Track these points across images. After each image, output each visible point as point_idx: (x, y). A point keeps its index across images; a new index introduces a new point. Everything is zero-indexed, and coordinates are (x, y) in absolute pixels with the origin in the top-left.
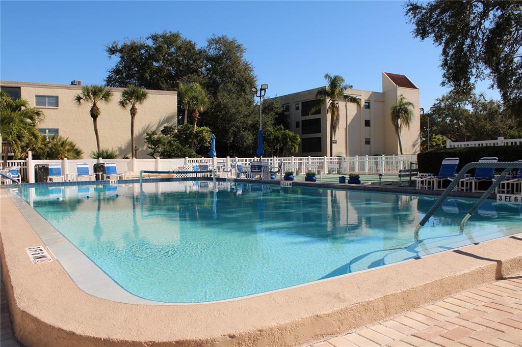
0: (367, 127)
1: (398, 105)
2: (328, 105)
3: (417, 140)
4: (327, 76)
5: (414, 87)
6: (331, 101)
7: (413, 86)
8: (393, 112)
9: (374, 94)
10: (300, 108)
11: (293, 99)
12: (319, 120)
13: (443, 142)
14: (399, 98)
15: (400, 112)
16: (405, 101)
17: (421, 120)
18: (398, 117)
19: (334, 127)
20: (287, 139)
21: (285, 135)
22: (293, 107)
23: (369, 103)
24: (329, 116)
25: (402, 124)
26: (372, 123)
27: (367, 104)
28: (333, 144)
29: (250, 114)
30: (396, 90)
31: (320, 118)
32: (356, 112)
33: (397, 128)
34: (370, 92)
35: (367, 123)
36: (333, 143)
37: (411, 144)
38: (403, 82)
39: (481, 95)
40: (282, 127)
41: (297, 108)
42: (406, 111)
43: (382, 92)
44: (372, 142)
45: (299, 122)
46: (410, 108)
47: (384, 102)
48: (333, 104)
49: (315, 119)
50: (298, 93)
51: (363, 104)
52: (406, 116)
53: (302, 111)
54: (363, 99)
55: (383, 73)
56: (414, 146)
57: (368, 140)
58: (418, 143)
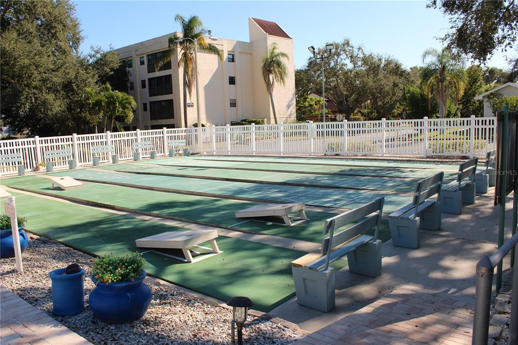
0: (231, 85)
1: (269, 56)
2: (180, 57)
3: (292, 100)
4: (178, 17)
5: (287, 36)
6: (183, 51)
7: (285, 35)
8: (264, 66)
9: (239, 44)
10: (146, 63)
11: (136, 51)
12: (169, 78)
13: (316, 102)
14: (270, 48)
15: (272, 66)
16: (277, 52)
17: (295, 76)
18: (270, 72)
19: (187, 85)
20: (115, 104)
21: (112, 97)
22: (136, 62)
23: (233, 55)
24: (181, 71)
25: (275, 81)
26: (237, 81)
27: (231, 57)
28: (188, 109)
29: (59, 68)
30: (266, 39)
31: (171, 75)
32: (217, 66)
33: (269, 86)
34: (234, 41)
35: (232, 81)
36: (189, 106)
37: (285, 104)
38: (274, 30)
39: (360, 49)
40: (108, 86)
41: (142, 63)
42: (279, 64)
43: (249, 42)
44: (239, 104)
45: (145, 81)
46: (283, 60)
47: (251, 54)
48: (185, 55)
49: (165, 76)
50: (142, 43)
51: (225, 56)
52: (279, 71)
53: (148, 65)
54: (226, 49)
55: (249, 18)
56: (289, 107)
57: (233, 102)
58: (293, 104)
